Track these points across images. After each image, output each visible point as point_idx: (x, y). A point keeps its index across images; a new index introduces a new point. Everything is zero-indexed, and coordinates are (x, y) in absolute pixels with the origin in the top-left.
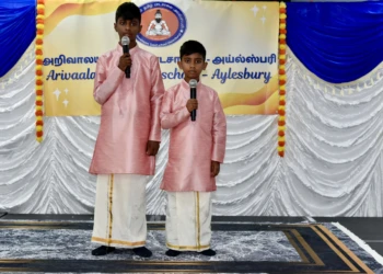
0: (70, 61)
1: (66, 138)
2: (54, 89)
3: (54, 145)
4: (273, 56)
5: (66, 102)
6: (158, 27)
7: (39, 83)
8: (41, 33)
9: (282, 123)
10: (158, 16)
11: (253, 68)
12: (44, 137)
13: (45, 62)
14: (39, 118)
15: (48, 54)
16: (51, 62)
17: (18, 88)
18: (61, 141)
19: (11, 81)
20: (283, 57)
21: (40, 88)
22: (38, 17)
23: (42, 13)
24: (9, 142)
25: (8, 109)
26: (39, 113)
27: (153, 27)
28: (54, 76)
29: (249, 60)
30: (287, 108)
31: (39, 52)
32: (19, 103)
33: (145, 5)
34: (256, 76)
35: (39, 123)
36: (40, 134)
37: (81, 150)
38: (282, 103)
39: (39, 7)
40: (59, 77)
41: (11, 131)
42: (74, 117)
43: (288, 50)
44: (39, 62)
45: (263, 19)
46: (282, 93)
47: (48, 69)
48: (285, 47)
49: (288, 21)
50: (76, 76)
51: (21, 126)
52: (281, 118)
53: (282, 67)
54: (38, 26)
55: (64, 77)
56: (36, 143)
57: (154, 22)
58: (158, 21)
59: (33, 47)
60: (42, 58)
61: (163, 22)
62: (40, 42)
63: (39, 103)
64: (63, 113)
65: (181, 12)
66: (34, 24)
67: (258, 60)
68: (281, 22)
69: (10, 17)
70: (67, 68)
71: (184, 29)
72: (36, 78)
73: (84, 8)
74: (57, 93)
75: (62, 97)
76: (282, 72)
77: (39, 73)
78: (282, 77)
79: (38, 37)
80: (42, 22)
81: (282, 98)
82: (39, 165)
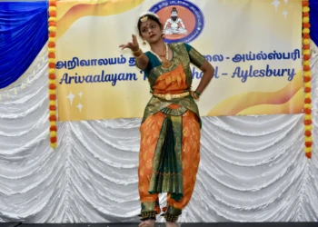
0: (83, 63)
1: (81, 144)
2: (68, 93)
3: (69, 151)
4: (296, 52)
5: (80, 106)
6: (174, 25)
7: (52, 87)
8: (53, 35)
9: (308, 122)
10: (174, 14)
11: (276, 64)
12: (58, 143)
13: (58, 66)
14: (53, 123)
15: (61, 57)
16: (65, 65)
17: (31, 93)
18: (77, 147)
19: (23, 86)
20: (307, 52)
21: (53, 92)
22: (50, 19)
23: (54, 15)
24: (22, 148)
25: (21, 115)
26: (52, 118)
27: (169, 25)
28: (67, 80)
29: (271, 56)
30: (313, 106)
31: (51, 55)
32: (32, 109)
33: (160, 3)
34: (280, 73)
35: (53, 129)
36: (54, 140)
37: (96, 155)
38: (308, 101)
39: (51, 9)
40: (73, 80)
41: (25, 138)
42: (89, 122)
43: (313, 45)
44: (51, 66)
45: (285, 13)
46: (308, 90)
47: (61, 73)
48: (309, 41)
49: (311, 14)
50: (90, 79)
51: (34, 132)
52: (307, 117)
53: (307, 63)
54: (50, 28)
55: (78, 80)
56: (49, 149)
57: (170, 20)
58: (174, 19)
59: (45, 50)
60: (55, 61)
61: (179, 20)
62: (52, 45)
63: (52, 108)
64: (78, 117)
65: (197, 9)
66: (47, 26)
67: (281, 56)
68: (304, 15)
69: (22, 21)
70: (81, 71)
71: (202, 27)
72: (50, 81)
73: (96, 9)
74: (71, 97)
75: (76, 101)
76: (306, 69)
77: (52, 77)
78: (307, 74)
79: (50, 39)
80: (54, 24)
81: (308, 95)
82: (53, 172)
